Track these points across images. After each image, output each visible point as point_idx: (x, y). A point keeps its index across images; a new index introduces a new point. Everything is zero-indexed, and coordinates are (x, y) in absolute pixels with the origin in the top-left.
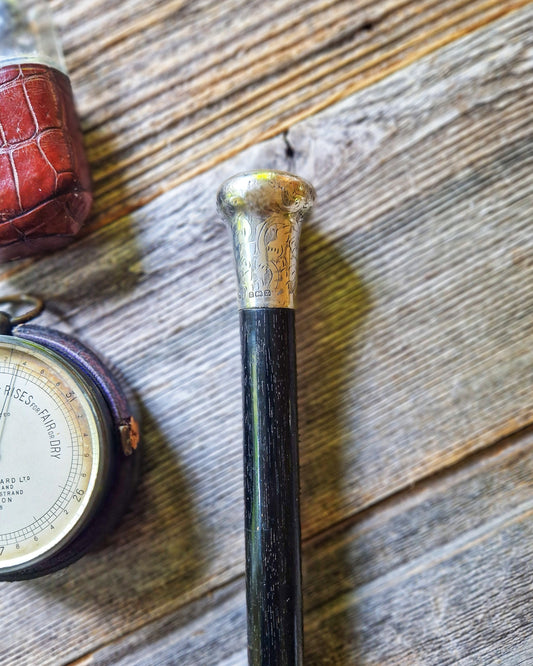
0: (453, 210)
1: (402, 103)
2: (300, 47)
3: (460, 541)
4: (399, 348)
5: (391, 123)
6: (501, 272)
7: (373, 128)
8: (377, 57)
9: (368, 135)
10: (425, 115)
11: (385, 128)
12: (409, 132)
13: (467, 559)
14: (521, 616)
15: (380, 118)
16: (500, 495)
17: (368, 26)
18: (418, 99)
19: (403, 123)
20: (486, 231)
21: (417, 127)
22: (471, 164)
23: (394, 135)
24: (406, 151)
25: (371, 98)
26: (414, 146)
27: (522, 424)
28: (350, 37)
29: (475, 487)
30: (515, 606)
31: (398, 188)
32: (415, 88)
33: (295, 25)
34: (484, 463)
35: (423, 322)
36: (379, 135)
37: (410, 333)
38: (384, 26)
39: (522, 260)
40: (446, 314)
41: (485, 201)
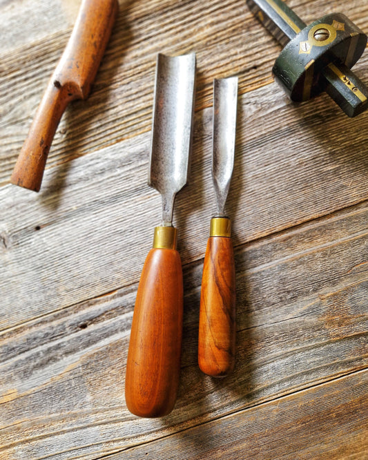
0: (279, 141)
1: (264, 98)
2: (228, 73)
3: (261, 267)
4: (250, 191)
5: (259, 105)
6: (293, 167)
7: (252, 107)
8: (257, 79)
9: (250, 109)
10: (273, 104)
11: (257, 107)
12: (266, 110)
13: (263, 274)
14: (281, 298)
15: (255, 103)
16: (279, 252)
17: (255, 67)
18: (271, 98)
19: (263, 106)
20: (290, 150)
21: (269, 108)
22: (288, 124)
23: (260, 110)
24: (264, 117)
25: (253, 95)
26: (267, 115)
27: (293, 225)
28: (248, 70)
29: (270, 247)
30: (279, 294)
31: (258, 131)
32: (271, 93)
33: (227, 64)
34: (275, 239)
35: (261, 182)
36: (254, 109)
37: (255, 186)
38: (261, 68)
39: (303, 163)
40: (271, 180)
41: (292, 139)
